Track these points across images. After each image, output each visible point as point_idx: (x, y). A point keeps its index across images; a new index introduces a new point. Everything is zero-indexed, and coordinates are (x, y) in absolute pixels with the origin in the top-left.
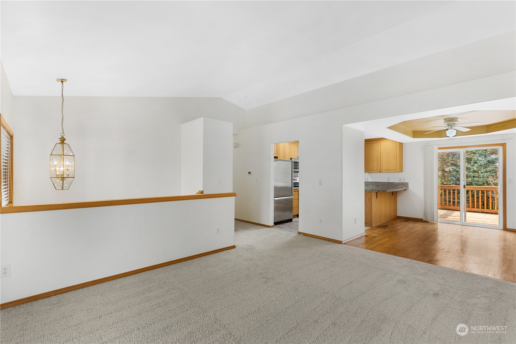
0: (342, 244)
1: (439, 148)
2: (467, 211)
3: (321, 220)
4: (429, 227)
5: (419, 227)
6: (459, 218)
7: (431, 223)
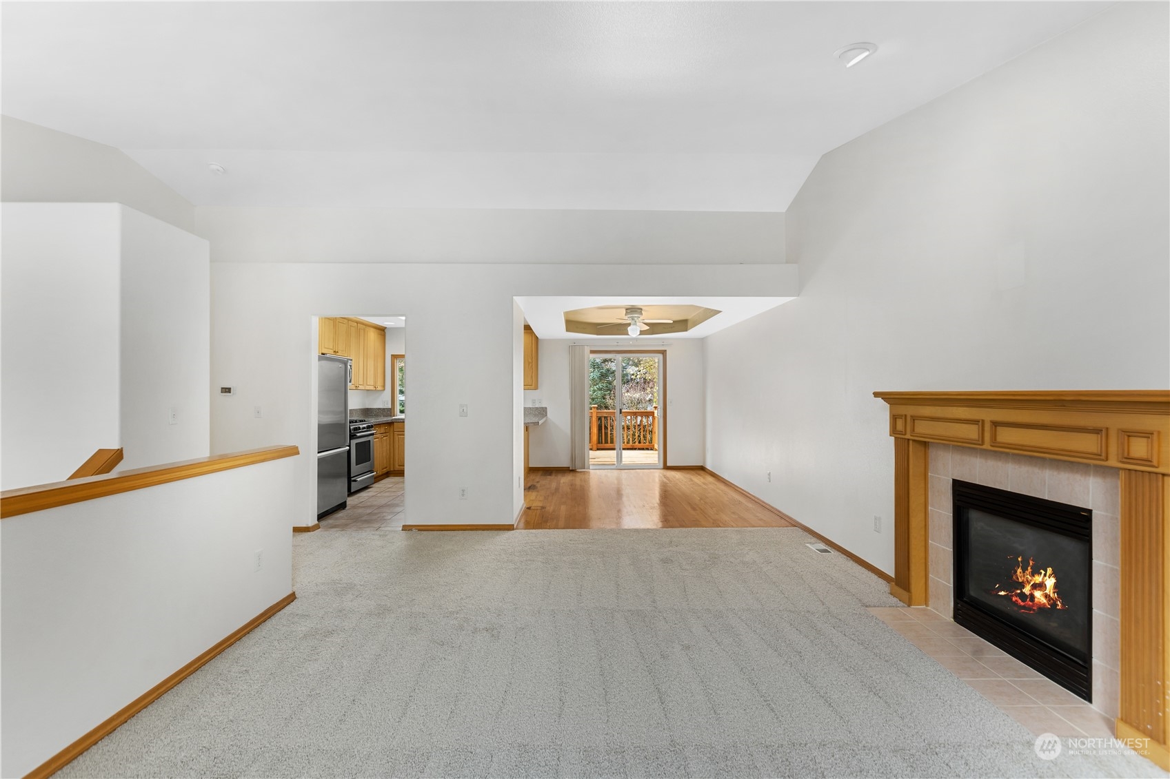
0: (513, 529)
1: (592, 352)
2: (624, 449)
3: (463, 491)
4: (578, 479)
5: (565, 480)
6: (615, 460)
7: (581, 472)
